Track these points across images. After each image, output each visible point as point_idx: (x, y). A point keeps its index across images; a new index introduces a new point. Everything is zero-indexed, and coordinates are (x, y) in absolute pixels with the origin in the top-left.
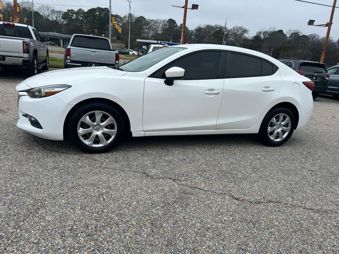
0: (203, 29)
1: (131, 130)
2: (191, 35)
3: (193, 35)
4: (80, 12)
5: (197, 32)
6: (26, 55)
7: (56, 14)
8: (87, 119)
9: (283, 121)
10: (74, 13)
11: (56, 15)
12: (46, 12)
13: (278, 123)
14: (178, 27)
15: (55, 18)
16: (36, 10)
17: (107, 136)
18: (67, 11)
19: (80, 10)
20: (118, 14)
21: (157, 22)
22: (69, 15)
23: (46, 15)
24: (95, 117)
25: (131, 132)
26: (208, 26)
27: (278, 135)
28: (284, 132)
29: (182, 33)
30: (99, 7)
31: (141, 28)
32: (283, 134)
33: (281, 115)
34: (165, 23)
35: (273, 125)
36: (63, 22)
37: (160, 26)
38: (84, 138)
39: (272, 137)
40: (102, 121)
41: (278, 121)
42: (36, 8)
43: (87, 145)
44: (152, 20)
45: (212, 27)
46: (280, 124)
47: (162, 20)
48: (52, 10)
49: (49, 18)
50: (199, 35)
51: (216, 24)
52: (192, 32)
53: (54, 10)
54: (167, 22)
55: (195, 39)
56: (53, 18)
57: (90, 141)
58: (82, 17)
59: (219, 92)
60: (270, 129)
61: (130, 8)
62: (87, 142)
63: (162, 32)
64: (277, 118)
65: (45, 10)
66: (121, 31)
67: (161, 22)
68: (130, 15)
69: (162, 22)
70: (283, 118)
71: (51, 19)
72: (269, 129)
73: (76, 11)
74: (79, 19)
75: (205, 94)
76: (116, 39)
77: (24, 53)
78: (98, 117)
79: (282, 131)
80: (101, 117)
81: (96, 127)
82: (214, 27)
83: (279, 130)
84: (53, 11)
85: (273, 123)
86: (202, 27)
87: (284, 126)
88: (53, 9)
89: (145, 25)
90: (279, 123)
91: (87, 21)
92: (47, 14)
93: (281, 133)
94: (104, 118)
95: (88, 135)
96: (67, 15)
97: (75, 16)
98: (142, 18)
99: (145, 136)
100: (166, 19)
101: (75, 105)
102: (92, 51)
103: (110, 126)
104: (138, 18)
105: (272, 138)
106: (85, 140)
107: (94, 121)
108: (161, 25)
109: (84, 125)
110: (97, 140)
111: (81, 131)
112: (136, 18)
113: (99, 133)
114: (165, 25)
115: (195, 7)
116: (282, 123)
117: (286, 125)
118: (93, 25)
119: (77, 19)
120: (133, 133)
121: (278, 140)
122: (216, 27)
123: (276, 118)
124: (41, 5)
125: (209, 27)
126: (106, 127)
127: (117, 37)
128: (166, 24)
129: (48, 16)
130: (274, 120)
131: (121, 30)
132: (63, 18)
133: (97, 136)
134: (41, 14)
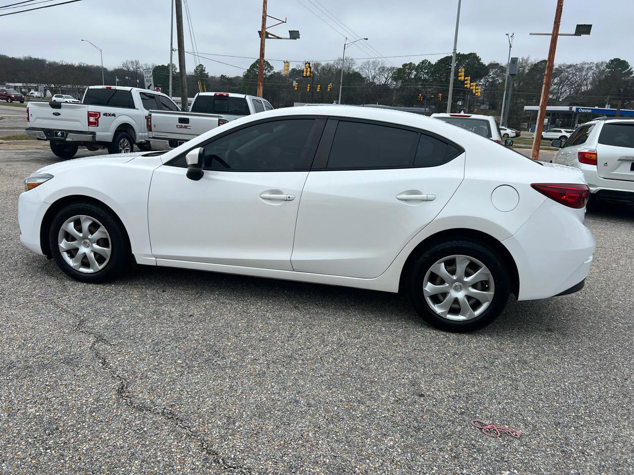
1: (133, 252)
4: (424, 64)
7: (387, 73)
8: (70, 227)
9: (467, 274)
10: (413, 69)
12: (372, 71)
13: (455, 278)
15: (383, 81)
16: (357, 71)
18: (403, 66)
21: (581, 69)
23: (371, 77)
27: (456, 306)
30: (459, 53)
34: (602, 68)
37: (589, 75)
38: (69, 255)
41: (453, 272)
42: (356, 68)
44: (570, 66)
47: (596, 63)
49: (375, 80)
53: (383, 67)
54: (607, 66)
56: (382, 80)
57: (76, 261)
58: (427, 73)
66: (479, 94)
67: (592, 67)
68: (514, 61)
69: (594, 68)
71: (378, 83)
75: (262, 200)
76: (487, 108)
80: (90, 226)
84: (383, 69)
87: (474, 286)
91: (435, 80)
92: (373, 74)
94: (93, 228)
96: (401, 74)
99: (158, 265)
103: (102, 242)
105: (438, 309)
108: (590, 74)
110: (85, 263)
111: (63, 244)
118: (444, 86)
119: (417, 78)
124: (365, 61)
126: (98, 243)
127: (490, 105)
128: (604, 71)
129: (374, 77)
132: (395, 79)
133: (85, 256)
134: (364, 76)
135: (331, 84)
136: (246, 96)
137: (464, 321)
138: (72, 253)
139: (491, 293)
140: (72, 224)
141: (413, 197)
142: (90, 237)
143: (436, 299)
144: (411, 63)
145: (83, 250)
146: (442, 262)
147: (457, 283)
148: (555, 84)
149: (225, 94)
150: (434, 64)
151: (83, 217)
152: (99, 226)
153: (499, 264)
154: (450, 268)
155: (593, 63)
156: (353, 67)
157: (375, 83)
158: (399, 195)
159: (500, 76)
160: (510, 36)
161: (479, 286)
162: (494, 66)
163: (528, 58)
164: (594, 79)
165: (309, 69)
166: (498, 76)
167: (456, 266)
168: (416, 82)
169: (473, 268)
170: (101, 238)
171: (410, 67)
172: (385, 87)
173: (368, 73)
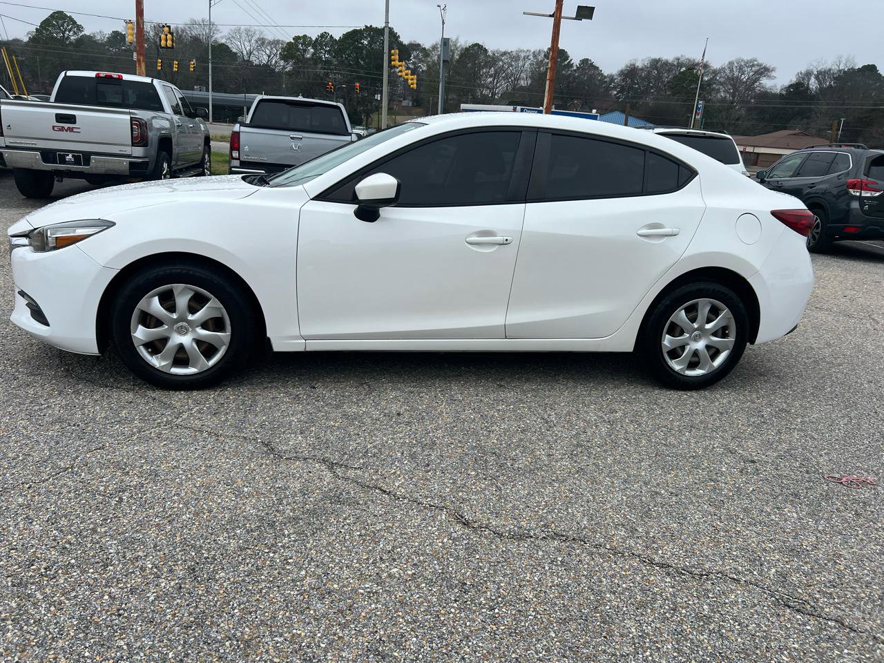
0: (642, 69)
1: (268, 336)
2: (608, 89)
3: (615, 88)
5: (623, 80)
6: (138, 151)
7: (269, 48)
9: (709, 321)
10: (309, 45)
11: (268, 52)
12: (247, 44)
13: (696, 325)
14: (575, 68)
15: (265, 59)
16: (223, 41)
17: (208, 349)
18: (294, 39)
19: (323, 35)
20: (418, 41)
21: (517, 58)
22: (298, 50)
23: (245, 53)
24: (174, 300)
25: (269, 339)
26: (656, 64)
27: (696, 359)
28: (714, 352)
29: (548, 82)
30: (371, 26)
31: (474, 76)
32: (713, 357)
33: (704, 305)
35: (678, 330)
36: (284, 68)
37: (526, 66)
38: (150, 350)
39: (678, 363)
40: (193, 311)
41: (693, 320)
42: (221, 37)
43: (157, 369)
44: (505, 53)
45: (666, 63)
46: (701, 329)
47: (532, 51)
48: (259, 39)
49: (253, 58)
50: (631, 88)
51: (679, 56)
52: (612, 78)
53: (263, 39)
54: (545, 55)
55: (619, 98)
56: (260, 58)
57: (163, 358)
58: (329, 52)
59: (507, 240)
60: (670, 342)
61: (443, 23)
62: (156, 362)
63: (529, 82)
64: (692, 311)
65: (243, 39)
66: (415, 85)
67: (529, 56)
69: (531, 57)
70: (710, 311)
71: (256, 62)
72: (667, 341)
73: (314, 39)
74: (321, 58)
76: (410, 105)
77: (132, 146)
78: (182, 301)
79: (708, 347)
81: (180, 324)
82: (672, 65)
83: (700, 345)
84: (262, 42)
85: (678, 325)
86: (639, 64)
87: (715, 334)
88: (262, 36)
89: (485, 66)
90: (696, 327)
92: (248, 48)
93: (705, 355)
94: (197, 303)
95: (158, 344)
96: (292, 50)
97: (312, 50)
98: (478, 49)
99: (308, 349)
100: (541, 49)
101: (122, 270)
102: (291, 136)
103: (215, 324)
104: (466, 49)
105: (676, 366)
106: (152, 356)
107: (172, 308)
108: (528, 63)
109: (148, 320)
110: (181, 358)
111: (140, 333)
112: (462, 49)
113: (186, 340)
114: (540, 64)
115: (585, 13)
116: (708, 326)
117: (722, 332)
118: (354, 72)
119: (316, 59)
120: (273, 341)
121: (698, 372)
122: (678, 64)
123: (688, 310)
124: (233, 28)
125: (659, 65)
126: (205, 326)
127: (413, 101)
128: (542, 61)
129: (250, 53)
130: (681, 315)
131: (415, 81)
132: (284, 57)
133: (181, 347)
134: (234, 50)
135: (194, 60)
136: (152, 81)
137: (703, 375)
138: (156, 346)
139: (731, 339)
140: (156, 299)
141: (656, 232)
142: (190, 317)
143: (674, 354)
144: (305, 36)
145: (177, 339)
146: (682, 310)
147: (696, 333)
148: (491, 76)
149: (115, 75)
150: (337, 39)
151: (178, 288)
152: (207, 300)
153: (741, 305)
154: (691, 315)
155: (530, 51)
156: (216, 36)
157: (251, 63)
158: (639, 230)
159: (423, 61)
160: (442, 8)
161: (720, 333)
162: (415, 46)
163: (457, 39)
164: (532, 72)
165: (169, 36)
166: (421, 61)
167: (697, 312)
168: (316, 64)
169: (715, 312)
170: (212, 319)
171: (304, 41)
172: (266, 69)
173: (241, 47)
